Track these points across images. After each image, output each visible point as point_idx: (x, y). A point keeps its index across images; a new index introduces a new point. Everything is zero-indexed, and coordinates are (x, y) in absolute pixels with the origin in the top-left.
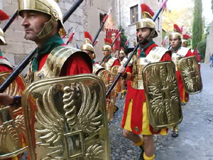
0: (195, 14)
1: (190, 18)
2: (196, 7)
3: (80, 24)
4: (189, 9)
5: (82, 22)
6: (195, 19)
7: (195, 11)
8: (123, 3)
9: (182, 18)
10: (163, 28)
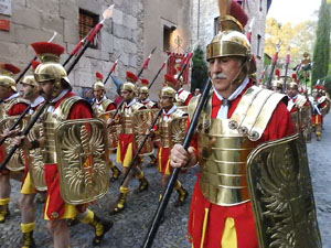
0: (318, 33)
1: (311, 38)
2: (320, 22)
3: (131, 40)
4: (311, 25)
5: (135, 39)
6: (318, 40)
7: (320, 28)
8: (205, 10)
9: (299, 37)
10: (266, 51)
